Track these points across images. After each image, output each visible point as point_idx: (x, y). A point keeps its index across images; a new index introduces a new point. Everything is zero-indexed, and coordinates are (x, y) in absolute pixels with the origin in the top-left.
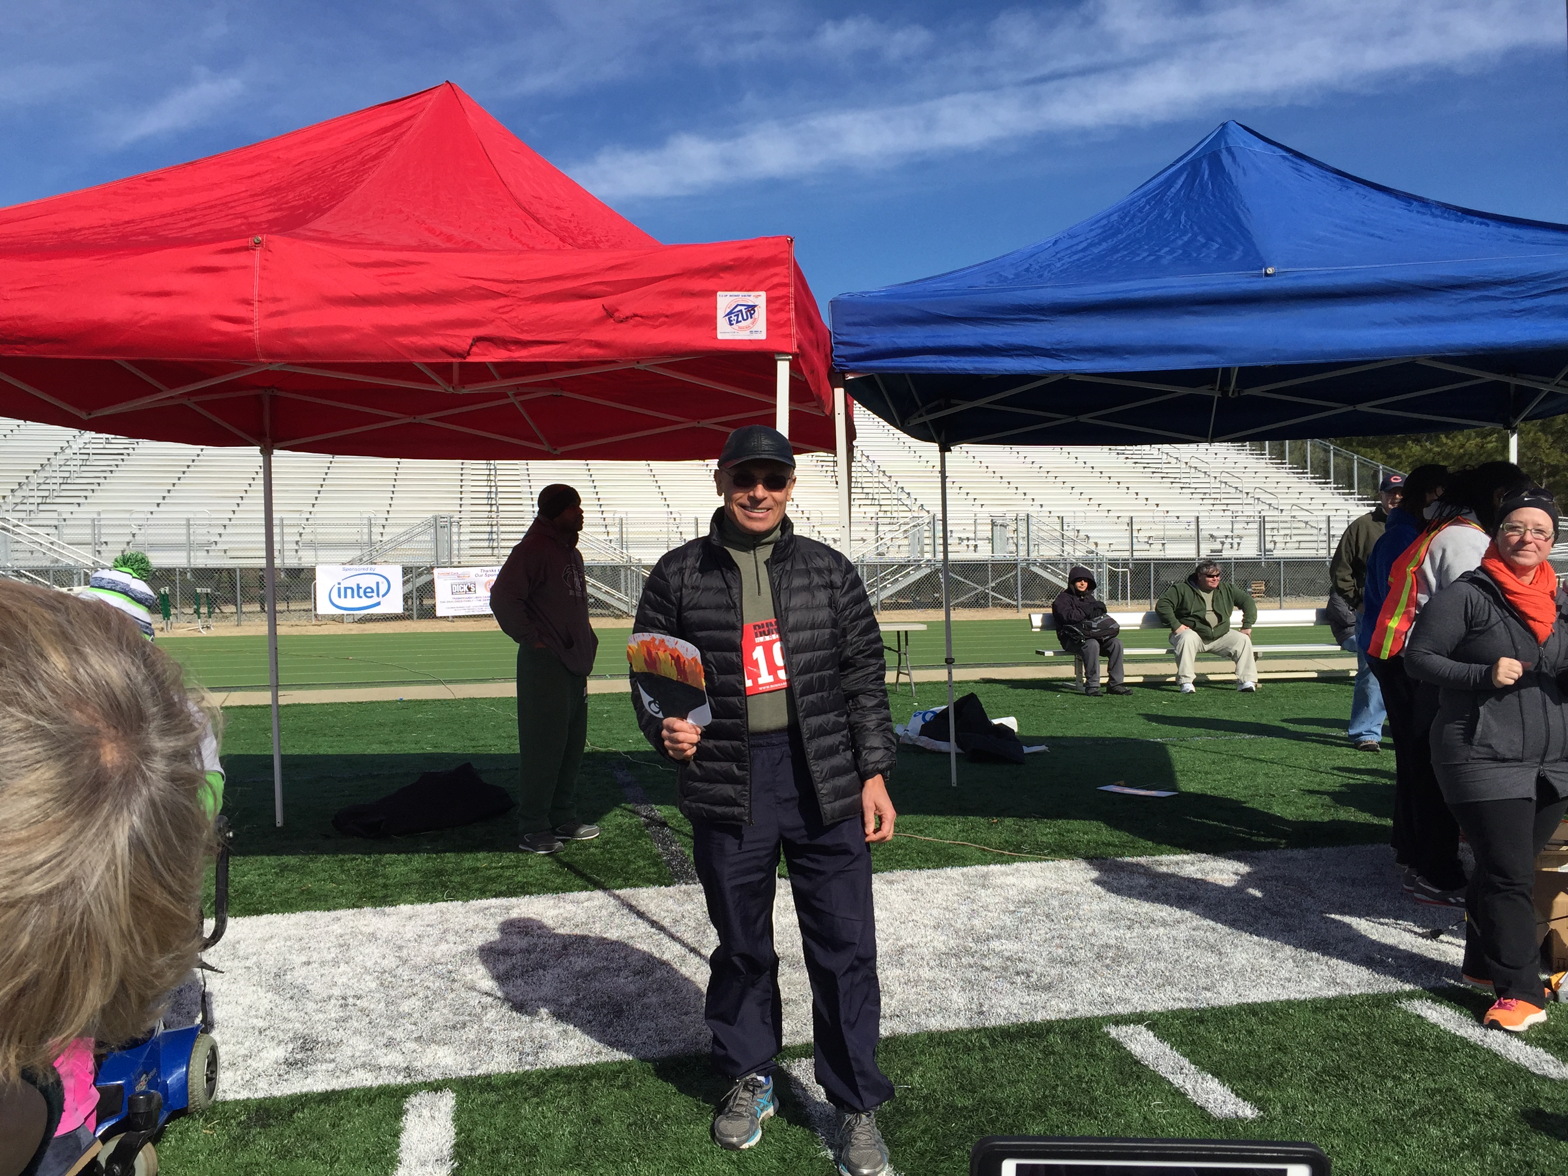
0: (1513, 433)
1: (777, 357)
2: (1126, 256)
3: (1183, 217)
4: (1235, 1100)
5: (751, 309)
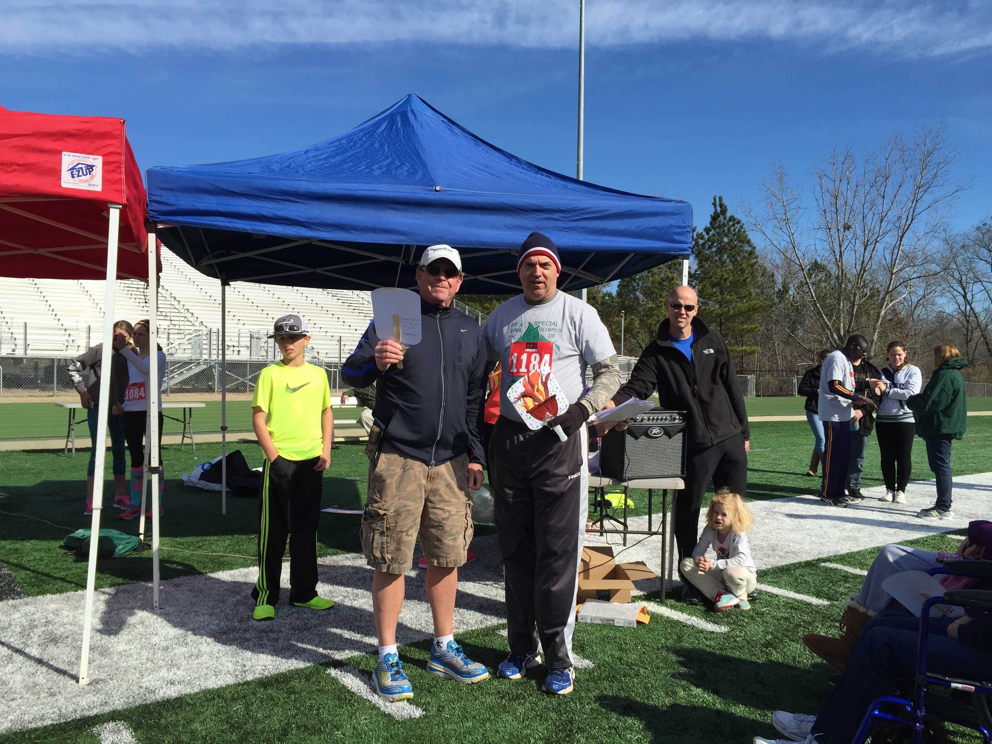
1: (110, 205)
2: (352, 166)
3: (386, 148)
4: (410, 707)
5: (90, 168)
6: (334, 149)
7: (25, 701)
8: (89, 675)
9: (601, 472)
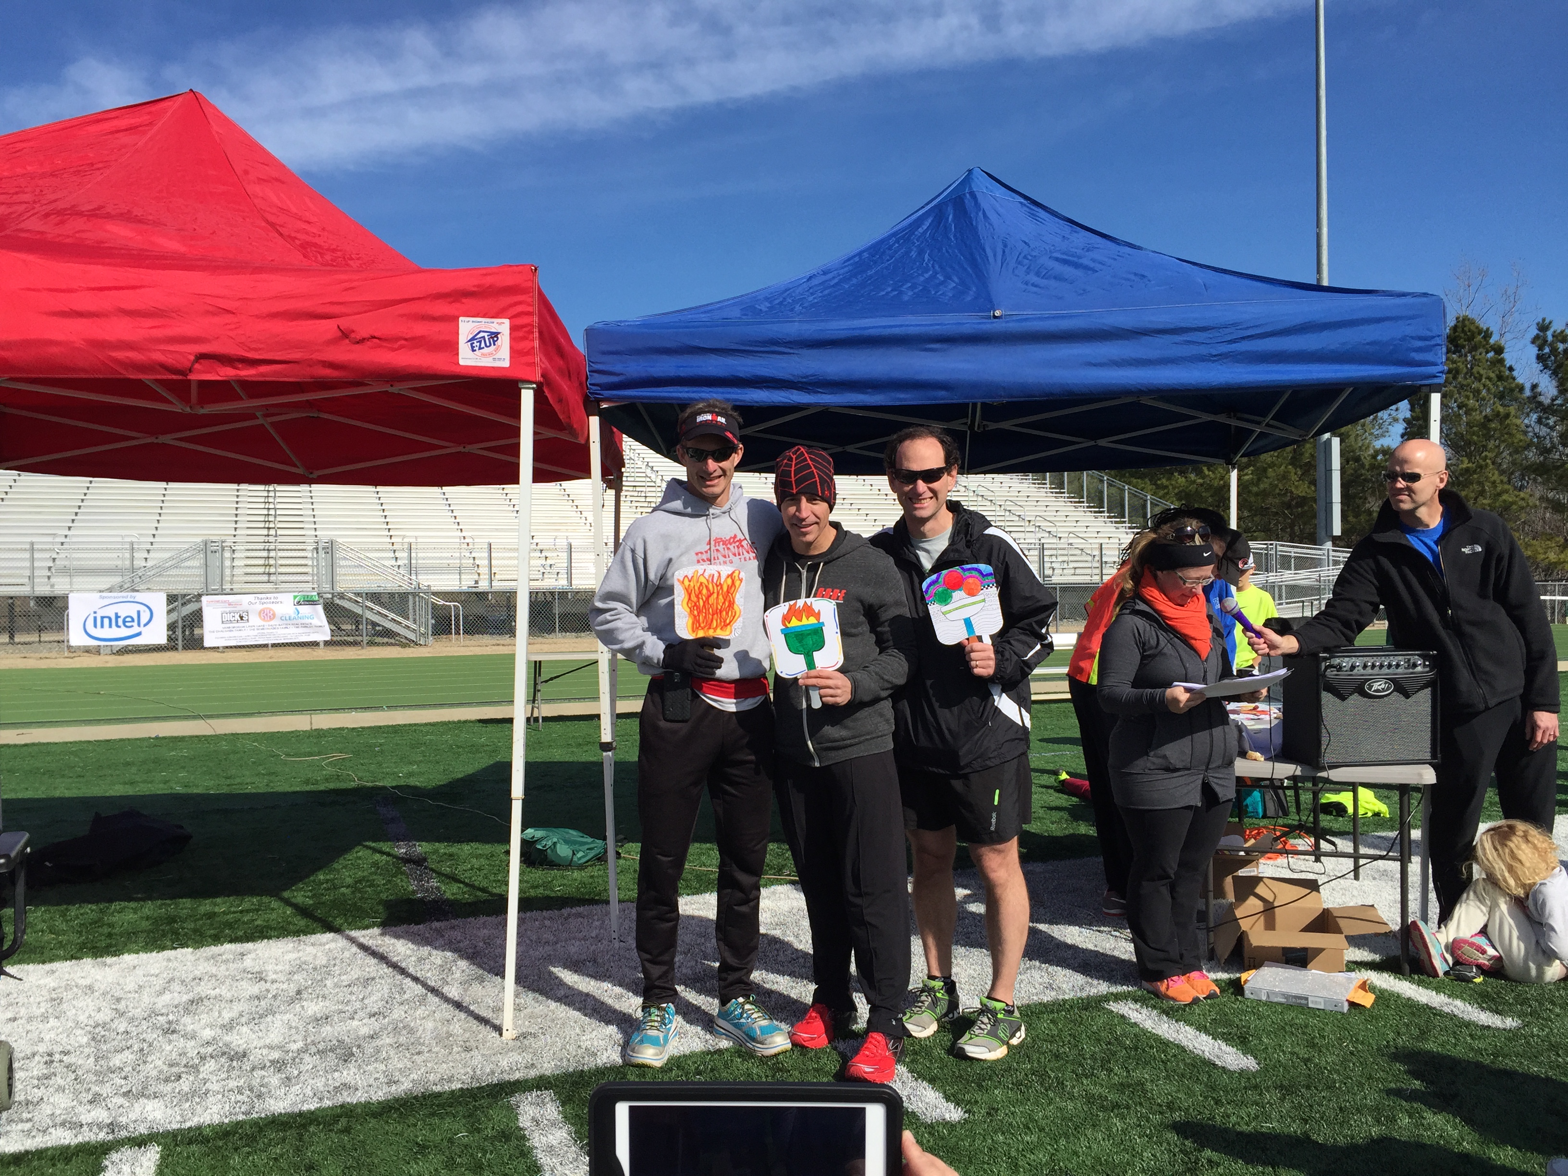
0: (1234, 468)
1: (520, 385)
2: (871, 290)
3: (926, 257)
4: (945, 1104)
5: (494, 336)
6: (851, 268)
7: (434, 1055)
8: (515, 1026)
9: (1284, 755)
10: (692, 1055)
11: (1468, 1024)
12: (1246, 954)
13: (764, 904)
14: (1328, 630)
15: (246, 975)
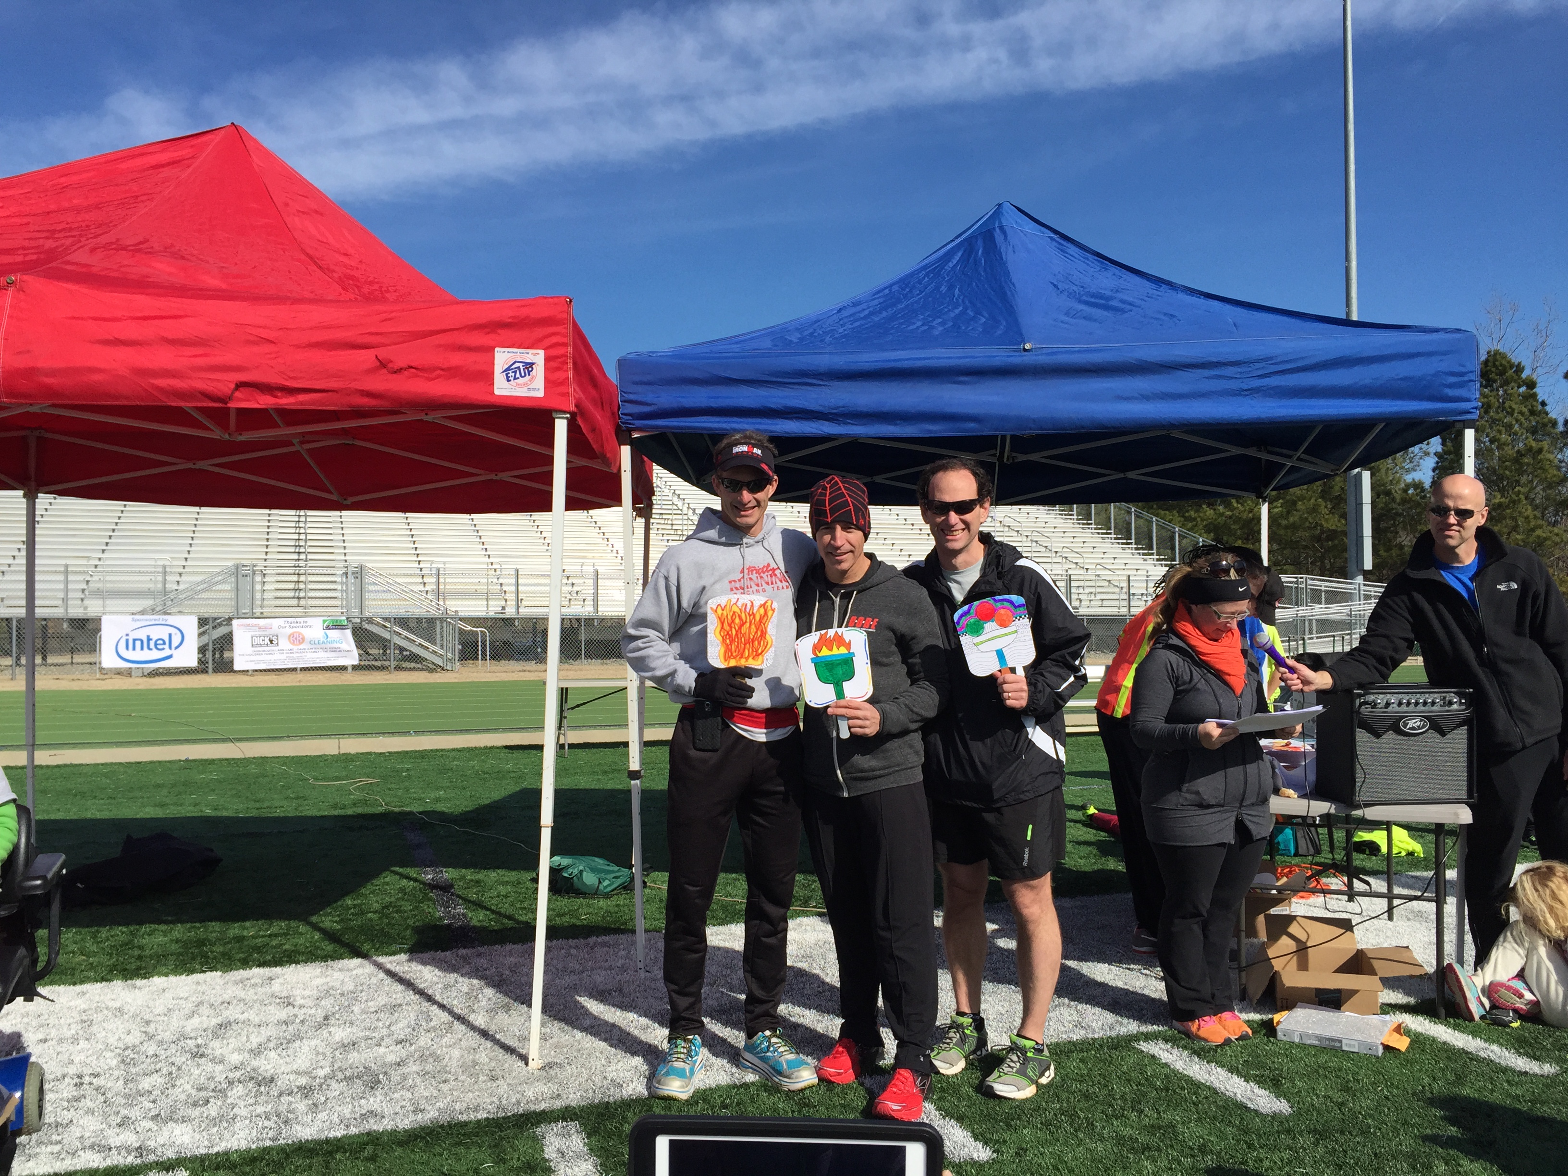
0: (1264, 501)
1: (554, 415)
2: (901, 324)
3: (957, 292)
4: (973, 1143)
5: (529, 366)
6: (881, 300)
7: (460, 1084)
8: (541, 1056)
9: (1318, 792)
10: (719, 1088)
11: (1505, 1070)
12: (1279, 995)
13: (791, 935)
14: (1362, 666)
15: (274, 1000)
